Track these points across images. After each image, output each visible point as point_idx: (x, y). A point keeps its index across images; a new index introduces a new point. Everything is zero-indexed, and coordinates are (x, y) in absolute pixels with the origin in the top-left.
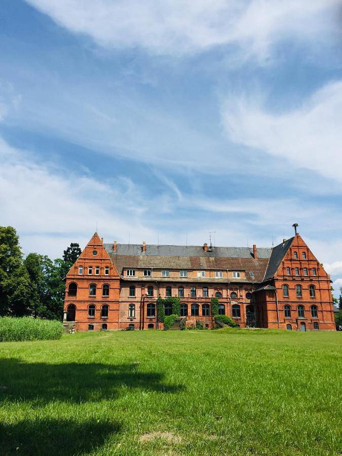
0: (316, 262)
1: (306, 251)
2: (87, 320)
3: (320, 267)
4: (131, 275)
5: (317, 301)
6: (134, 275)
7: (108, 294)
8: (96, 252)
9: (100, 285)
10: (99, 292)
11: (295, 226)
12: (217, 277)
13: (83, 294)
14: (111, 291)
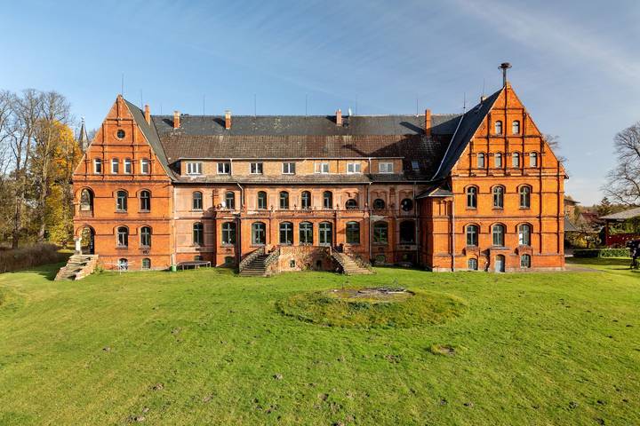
0: (538, 139)
1: (521, 119)
2: (116, 252)
3: (546, 149)
4: (195, 171)
5: (532, 214)
6: (200, 171)
7: (149, 208)
8: (123, 132)
9: (134, 192)
10: (134, 205)
11: (504, 66)
12: (351, 173)
13: (107, 207)
14: (153, 202)
